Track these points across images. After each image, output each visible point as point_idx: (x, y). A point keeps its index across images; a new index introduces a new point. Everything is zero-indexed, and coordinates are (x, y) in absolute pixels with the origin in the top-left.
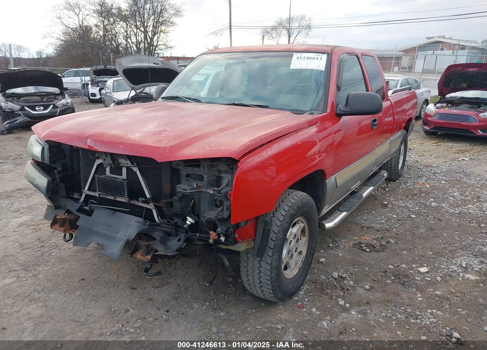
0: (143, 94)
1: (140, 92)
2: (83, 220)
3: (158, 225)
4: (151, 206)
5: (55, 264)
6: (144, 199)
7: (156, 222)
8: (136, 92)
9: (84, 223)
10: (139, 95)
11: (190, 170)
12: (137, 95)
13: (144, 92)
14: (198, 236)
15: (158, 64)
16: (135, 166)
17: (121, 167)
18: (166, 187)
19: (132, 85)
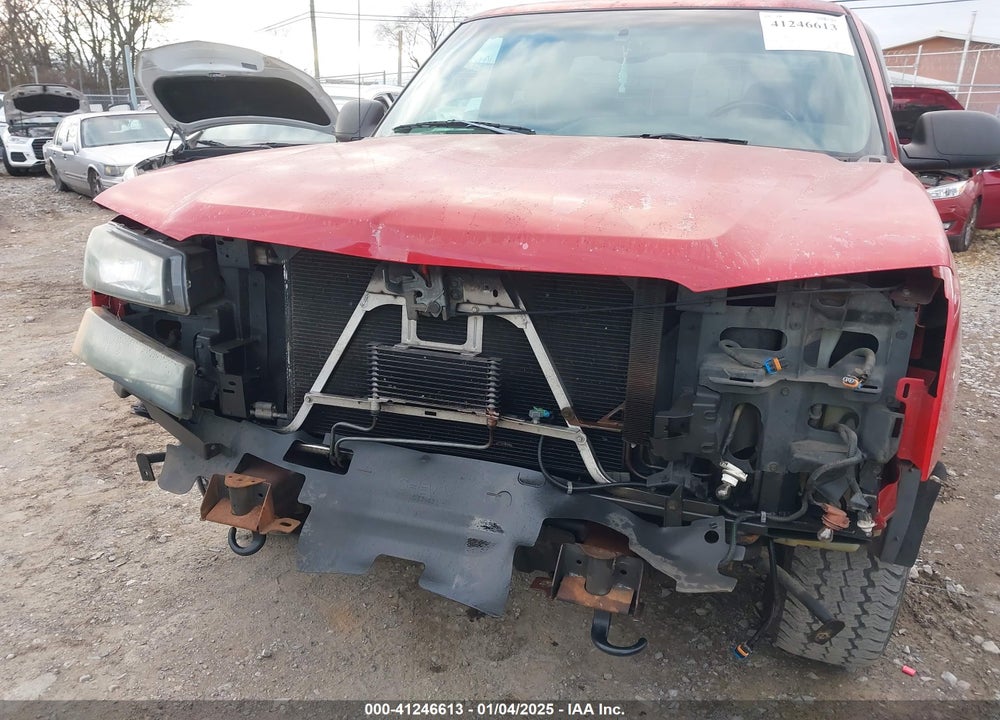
0: (199, 145)
1: (193, 140)
2: (316, 487)
3: (604, 490)
4: (573, 432)
5: (154, 614)
6: (546, 414)
7: (592, 481)
8: (183, 139)
9: (323, 495)
10: (191, 146)
11: (740, 317)
12: (185, 146)
13: (201, 139)
14: (764, 520)
15: (254, 67)
16: (522, 313)
17: (464, 317)
18: (644, 373)
19: (175, 123)
